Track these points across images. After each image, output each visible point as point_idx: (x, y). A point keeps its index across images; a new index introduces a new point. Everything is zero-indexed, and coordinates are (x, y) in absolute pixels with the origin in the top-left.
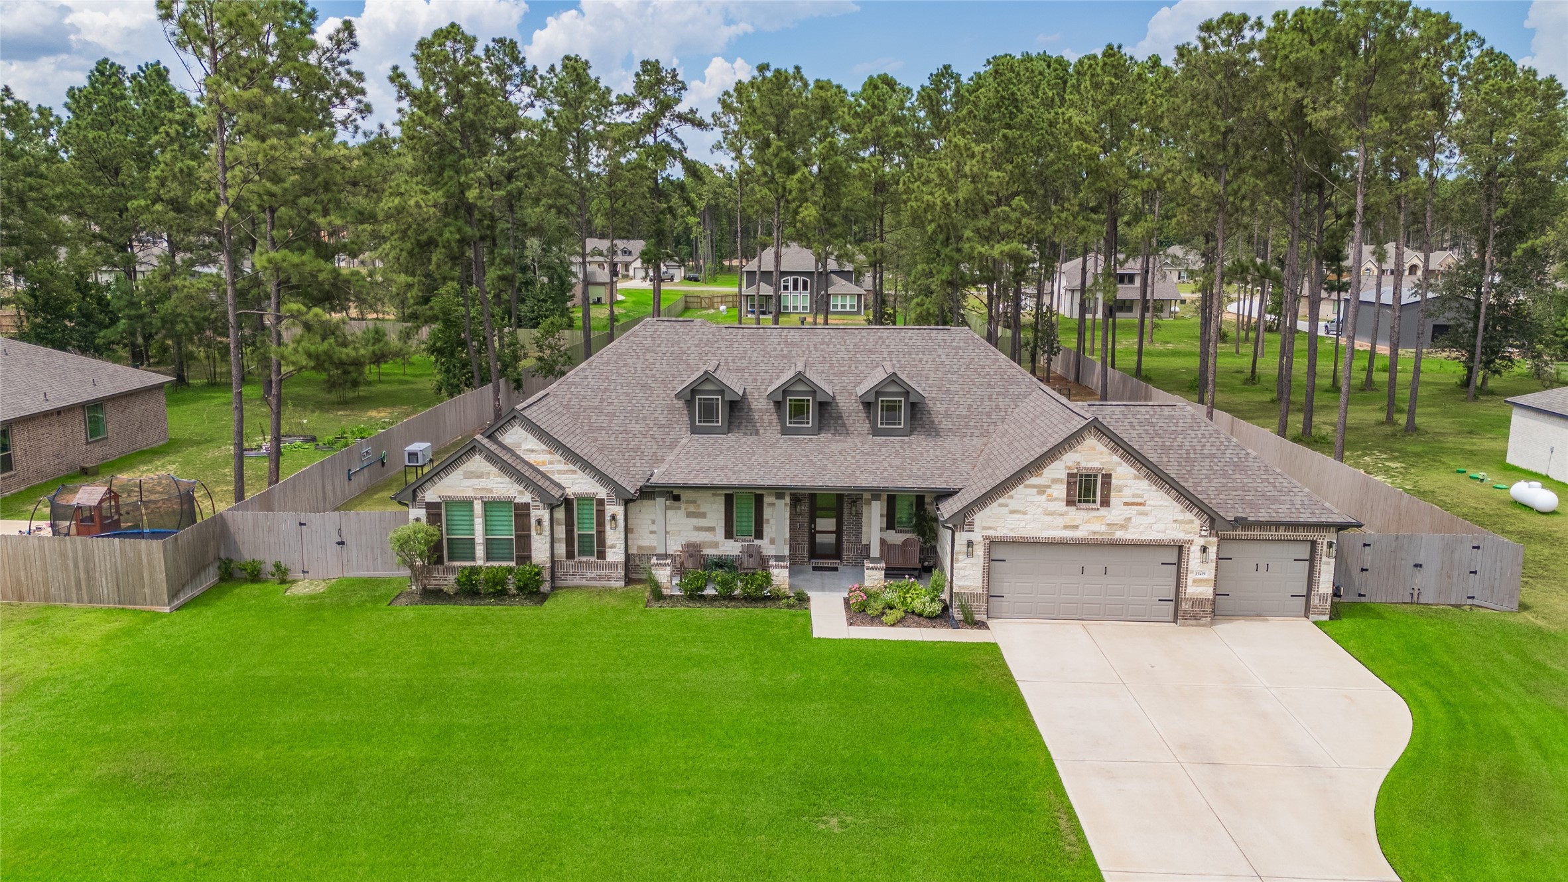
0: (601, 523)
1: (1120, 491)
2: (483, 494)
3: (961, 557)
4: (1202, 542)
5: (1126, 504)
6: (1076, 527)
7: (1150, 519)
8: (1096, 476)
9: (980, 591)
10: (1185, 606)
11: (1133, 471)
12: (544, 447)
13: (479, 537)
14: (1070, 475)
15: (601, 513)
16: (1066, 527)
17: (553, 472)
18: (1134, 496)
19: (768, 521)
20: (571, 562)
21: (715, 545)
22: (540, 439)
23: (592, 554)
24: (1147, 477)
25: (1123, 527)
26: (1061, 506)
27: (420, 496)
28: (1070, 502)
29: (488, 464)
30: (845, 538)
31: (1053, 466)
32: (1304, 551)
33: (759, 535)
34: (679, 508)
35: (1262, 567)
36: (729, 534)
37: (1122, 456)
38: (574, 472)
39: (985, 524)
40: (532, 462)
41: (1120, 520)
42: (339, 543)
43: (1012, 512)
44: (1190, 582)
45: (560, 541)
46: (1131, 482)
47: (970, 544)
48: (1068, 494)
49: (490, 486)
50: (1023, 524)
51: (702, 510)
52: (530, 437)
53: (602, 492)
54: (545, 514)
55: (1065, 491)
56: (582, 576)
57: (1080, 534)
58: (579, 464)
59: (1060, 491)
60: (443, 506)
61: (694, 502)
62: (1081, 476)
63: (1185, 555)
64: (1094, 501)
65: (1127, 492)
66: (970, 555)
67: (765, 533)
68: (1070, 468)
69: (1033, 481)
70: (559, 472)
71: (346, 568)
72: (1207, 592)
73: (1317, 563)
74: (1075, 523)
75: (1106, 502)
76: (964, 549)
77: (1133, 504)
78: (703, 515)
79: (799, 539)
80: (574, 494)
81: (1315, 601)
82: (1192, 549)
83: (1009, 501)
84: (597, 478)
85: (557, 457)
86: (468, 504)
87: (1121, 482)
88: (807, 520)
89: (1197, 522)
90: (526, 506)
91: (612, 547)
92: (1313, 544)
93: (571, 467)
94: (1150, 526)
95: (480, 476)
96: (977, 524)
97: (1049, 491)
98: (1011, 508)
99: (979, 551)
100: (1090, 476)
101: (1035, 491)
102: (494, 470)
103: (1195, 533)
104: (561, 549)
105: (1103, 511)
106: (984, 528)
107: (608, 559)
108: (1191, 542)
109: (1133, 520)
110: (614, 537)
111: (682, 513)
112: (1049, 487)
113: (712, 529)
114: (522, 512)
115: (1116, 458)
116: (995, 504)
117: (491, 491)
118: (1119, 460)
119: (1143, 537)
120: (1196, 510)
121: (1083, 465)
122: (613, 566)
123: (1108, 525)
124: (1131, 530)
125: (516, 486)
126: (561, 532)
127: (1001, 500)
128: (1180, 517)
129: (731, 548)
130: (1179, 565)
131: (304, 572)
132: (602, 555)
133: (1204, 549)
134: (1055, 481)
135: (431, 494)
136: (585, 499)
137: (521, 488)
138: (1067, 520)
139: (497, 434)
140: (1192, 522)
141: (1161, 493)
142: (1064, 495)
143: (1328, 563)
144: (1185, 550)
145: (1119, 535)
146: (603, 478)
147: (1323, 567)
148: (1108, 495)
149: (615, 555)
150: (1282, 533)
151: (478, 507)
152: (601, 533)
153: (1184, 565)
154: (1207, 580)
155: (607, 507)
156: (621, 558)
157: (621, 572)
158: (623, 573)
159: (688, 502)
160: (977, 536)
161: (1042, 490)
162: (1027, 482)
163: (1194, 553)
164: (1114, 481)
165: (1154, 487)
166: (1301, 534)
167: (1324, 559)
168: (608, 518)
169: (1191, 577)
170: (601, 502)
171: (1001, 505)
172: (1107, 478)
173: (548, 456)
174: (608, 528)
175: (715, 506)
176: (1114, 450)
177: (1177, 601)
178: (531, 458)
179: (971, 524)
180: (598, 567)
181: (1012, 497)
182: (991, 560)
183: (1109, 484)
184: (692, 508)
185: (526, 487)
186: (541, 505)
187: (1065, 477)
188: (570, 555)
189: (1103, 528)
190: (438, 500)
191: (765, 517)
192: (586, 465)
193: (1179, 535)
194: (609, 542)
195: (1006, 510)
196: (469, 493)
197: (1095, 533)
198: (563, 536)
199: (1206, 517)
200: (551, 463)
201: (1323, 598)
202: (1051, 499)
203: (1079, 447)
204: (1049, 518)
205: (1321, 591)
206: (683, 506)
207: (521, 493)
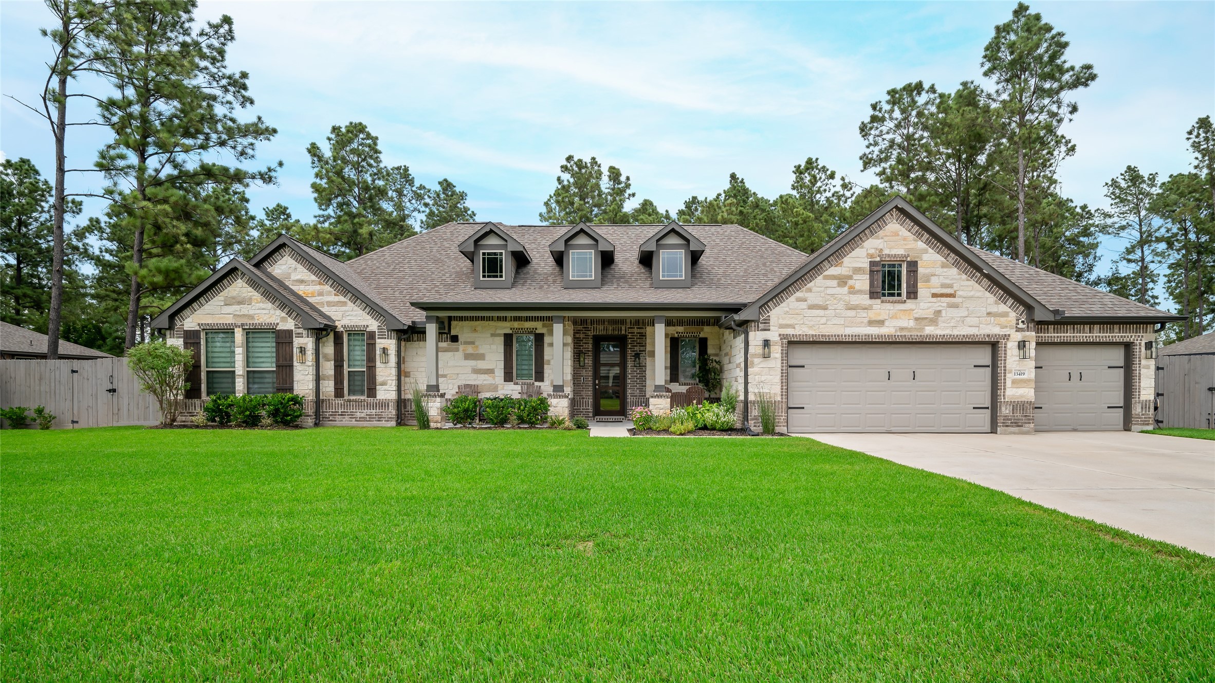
0: (371, 359)
1: (928, 281)
2: (245, 321)
3: (756, 361)
4: (1019, 336)
5: (934, 295)
6: (881, 323)
7: (962, 312)
8: (900, 266)
9: (779, 398)
10: (1005, 411)
11: (939, 258)
12: (313, 278)
13: (240, 369)
14: (872, 264)
15: (371, 347)
16: (871, 323)
17: (322, 303)
18: (943, 286)
19: (549, 361)
20: (340, 401)
21: (495, 388)
22: (310, 269)
23: (362, 393)
24: (956, 264)
25: (933, 321)
26: (865, 300)
27: (178, 323)
28: (873, 295)
29: (250, 289)
30: (629, 391)
31: (854, 254)
32: (1118, 357)
33: (540, 376)
34: (457, 350)
35: (1075, 377)
36: (508, 377)
37: (927, 242)
38: (344, 304)
39: (781, 322)
40: (301, 293)
41: (929, 314)
42: (110, 391)
43: (811, 307)
44: (1009, 383)
45: (327, 378)
46: (939, 271)
47: (766, 343)
48: (872, 285)
49: (251, 312)
50: (823, 320)
51: (481, 351)
52: (300, 267)
53: (373, 325)
54: (308, 342)
55: (868, 282)
56: (352, 416)
57: (886, 331)
58: (349, 295)
59: (863, 282)
60: (203, 335)
61: (473, 343)
62: (884, 266)
63: (1001, 353)
64: (899, 295)
65: (935, 281)
66: (766, 356)
67: (546, 375)
68: (872, 256)
69: (833, 271)
70: (329, 304)
71: (116, 417)
72: (1028, 394)
73: (1136, 367)
74: (881, 318)
75: (913, 294)
76: (760, 350)
77: (942, 295)
78: (481, 357)
79: (583, 393)
80: (344, 327)
81: (1137, 410)
82: (1009, 345)
83: (807, 295)
84: (368, 310)
85: (327, 288)
86: (228, 331)
87: (927, 271)
88: (590, 373)
89: (1013, 315)
90: (290, 332)
91: (383, 384)
92: (1128, 347)
93: (341, 298)
94: (963, 319)
95: (240, 303)
96: (773, 321)
97: (850, 282)
98: (809, 302)
99: (776, 351)
100: (894, 266)
101: (834, 283)
102: (256, 295)
103: (1011, 328)
104: (328, 387)
105: (910, 304)
106: (782, 326)
107: (378, 397)
108: (1007, 337)
109: (944, 313)
110: (386, 373)
111: (460, 354)
112: (850, 277)
113: (490, 372)
114: (283, 340)
115: (921, 245)
116: (792, 299)
117: (251, 317)
118: (925, 246)
119: (956, 332)
120: (1011, 301)
121: (886, 252)
122: (384, 404)
123: (916, 319)
124: (941, 324)
125: (278, 312)
126: (328, 368)
127: (799, 294)
128: (994, 309)
129: (513, 391)
130: (994, 366)
131: (73, 422)
132: (372, 392)
133: (1022, 345)
134: (857, 270)
135: (190, 322)
136: (355, 333)
137: (284, 315)
138: (872, 315)
139: (266, 264)
140: (1005, 315)
141: (972, 283)
142: (866, 287)
143: (1148, 367)
144: (1002, 346)
145: (930, 331)
146: (374, 309)
147: (1143, 371)
148: (915, 285)
149: (387, 392)
150: (1097, 334)
151: (239, 335)
152: (371, 368)
153: (1001, 364)
154: (1029, 380)
155: (378, 341)
156: (393, 396)
157: (392, 411)
158: (394, 412)
159: (466, 343)
160: (773, 335)
161: (842, 281)
162: (826, 273)
163: (1011, 347)
164: (921, 270)
165: (964, 276)
166: (1117, 335)
167: (1144, 362)
168: (378, 352)
169: (1010, 377)
170: (372, 335)
171: (799, 300)
172: (913, 266)
173: (318, 287)
174: (378, 364)
175: (494, 347)
176: (920, 236)
177: (994, 407)
178: (300, 289)
179: (767, 321)
180: (369, 406)
181: (810, 290)
182: (789, 367)
183: (916, 271)
184: (470, 350)
185: (289, 314)
186: (305, 332)
187: (867, 266)
188: (339, 393)
189: (912, 324)
190: (197, 328)
191: (546, 357)
192: (357, 296)
193: (991, 329)
194: (379, 379)
195: (804, 305)
196: (229, 320)
197: (902, 329)
198: (332, 372)
199: (1022, 308)
200: (321, 294)
201: (1145, 405)
202: (853, 291)
203: (881, 233)
204: (851, 313)
205: (1143, 398)
206: (461, 347)
207: (283, 319)
